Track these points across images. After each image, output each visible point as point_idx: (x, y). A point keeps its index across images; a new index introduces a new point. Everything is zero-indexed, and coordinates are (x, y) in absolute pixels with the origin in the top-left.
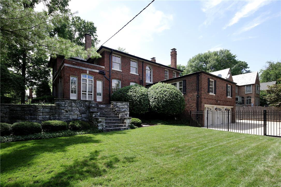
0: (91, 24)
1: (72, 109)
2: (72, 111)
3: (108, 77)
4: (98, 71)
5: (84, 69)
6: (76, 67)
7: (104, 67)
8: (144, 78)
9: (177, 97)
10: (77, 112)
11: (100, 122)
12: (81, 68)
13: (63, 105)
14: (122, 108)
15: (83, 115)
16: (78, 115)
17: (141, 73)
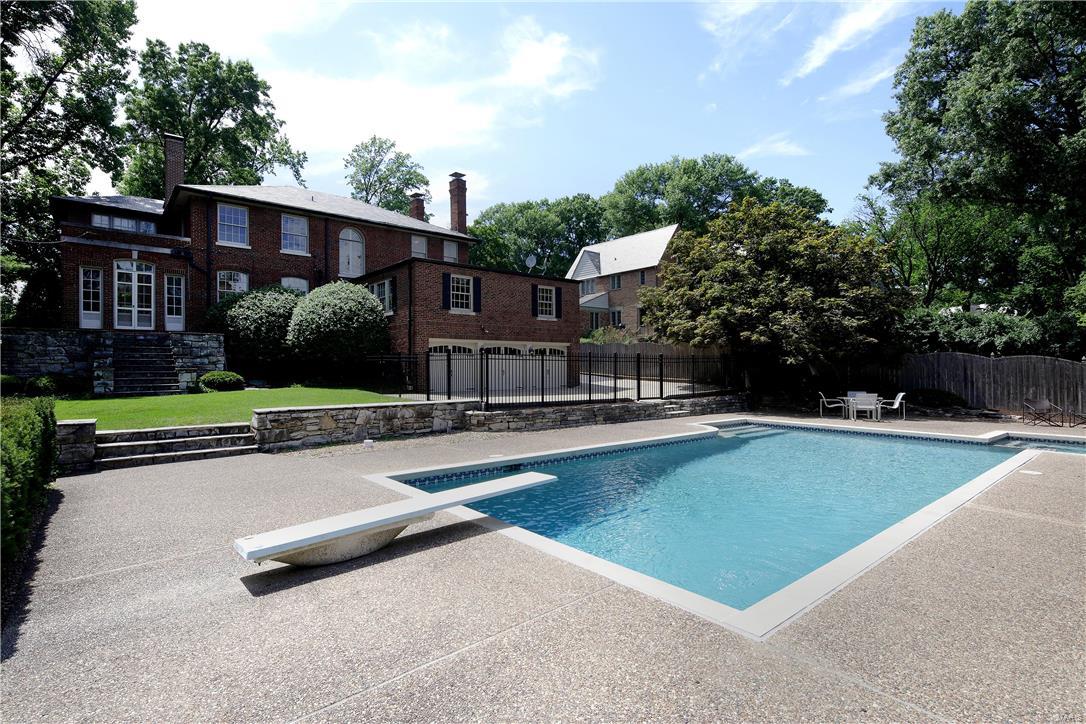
0: (245, 69)
1: (45, 351)
2: (46, 355)
3: (204, 266)
4: (167, 251)
5: (123, 246)
6: (97, 243)
7: (188, 240)
8: (331, 263)
9: (351, 319)
10: (62, 358)
11: (99, 377)
12: (113, 245)
13: (22, 342)
14: (202, 348)
15: (78, 365)
16: (62, 364)
17: (320, 251)
